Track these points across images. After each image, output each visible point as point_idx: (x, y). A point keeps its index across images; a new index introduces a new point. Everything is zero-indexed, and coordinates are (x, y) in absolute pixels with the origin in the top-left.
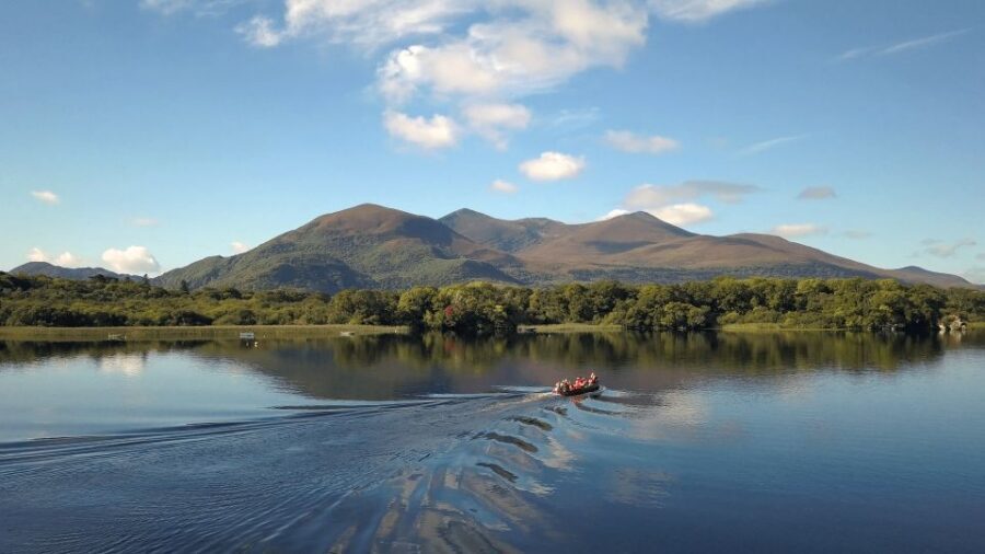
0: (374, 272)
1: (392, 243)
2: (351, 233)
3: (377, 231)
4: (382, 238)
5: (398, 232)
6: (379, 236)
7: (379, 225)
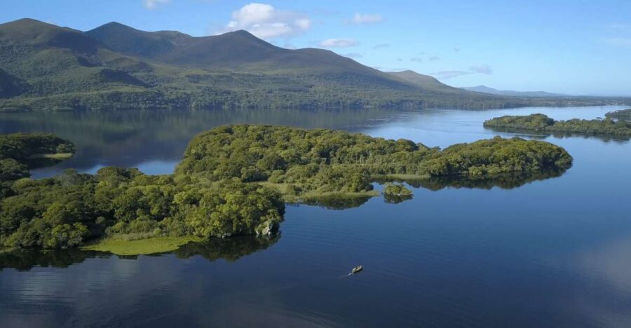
0: (29, 76)
1: (45, 52)
2: (11, 43)
3: (33, 42)
4: (38, 47)
5: (50, 44)
6: (35, 46)
7: (35, 37)
